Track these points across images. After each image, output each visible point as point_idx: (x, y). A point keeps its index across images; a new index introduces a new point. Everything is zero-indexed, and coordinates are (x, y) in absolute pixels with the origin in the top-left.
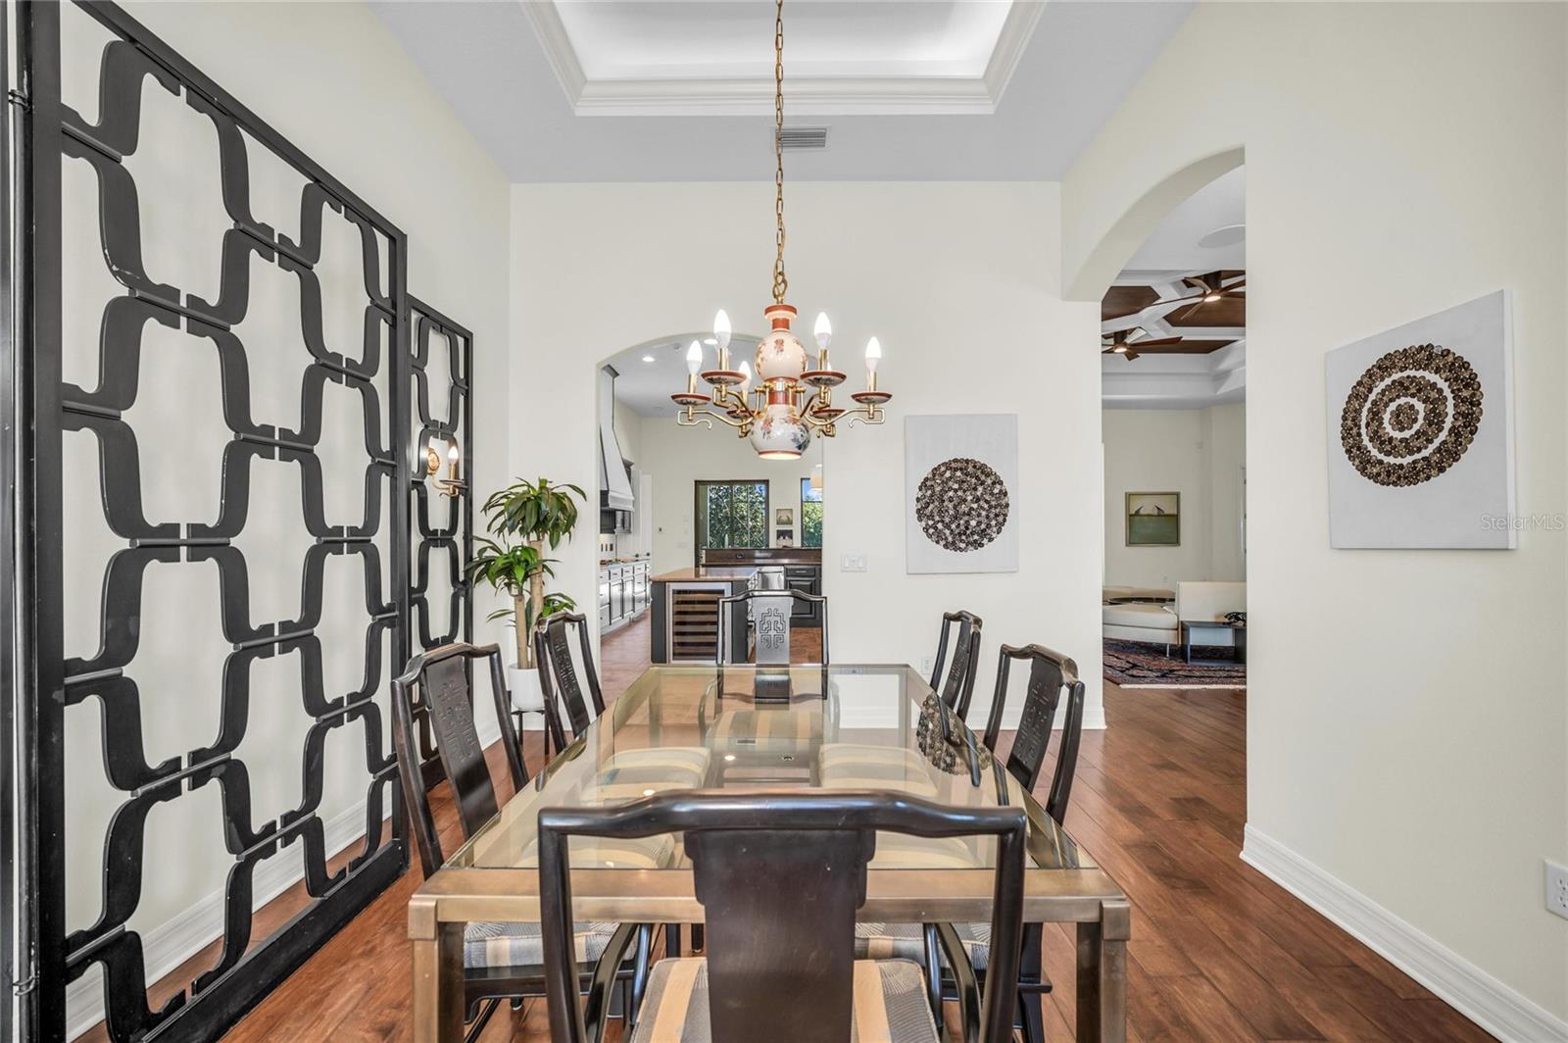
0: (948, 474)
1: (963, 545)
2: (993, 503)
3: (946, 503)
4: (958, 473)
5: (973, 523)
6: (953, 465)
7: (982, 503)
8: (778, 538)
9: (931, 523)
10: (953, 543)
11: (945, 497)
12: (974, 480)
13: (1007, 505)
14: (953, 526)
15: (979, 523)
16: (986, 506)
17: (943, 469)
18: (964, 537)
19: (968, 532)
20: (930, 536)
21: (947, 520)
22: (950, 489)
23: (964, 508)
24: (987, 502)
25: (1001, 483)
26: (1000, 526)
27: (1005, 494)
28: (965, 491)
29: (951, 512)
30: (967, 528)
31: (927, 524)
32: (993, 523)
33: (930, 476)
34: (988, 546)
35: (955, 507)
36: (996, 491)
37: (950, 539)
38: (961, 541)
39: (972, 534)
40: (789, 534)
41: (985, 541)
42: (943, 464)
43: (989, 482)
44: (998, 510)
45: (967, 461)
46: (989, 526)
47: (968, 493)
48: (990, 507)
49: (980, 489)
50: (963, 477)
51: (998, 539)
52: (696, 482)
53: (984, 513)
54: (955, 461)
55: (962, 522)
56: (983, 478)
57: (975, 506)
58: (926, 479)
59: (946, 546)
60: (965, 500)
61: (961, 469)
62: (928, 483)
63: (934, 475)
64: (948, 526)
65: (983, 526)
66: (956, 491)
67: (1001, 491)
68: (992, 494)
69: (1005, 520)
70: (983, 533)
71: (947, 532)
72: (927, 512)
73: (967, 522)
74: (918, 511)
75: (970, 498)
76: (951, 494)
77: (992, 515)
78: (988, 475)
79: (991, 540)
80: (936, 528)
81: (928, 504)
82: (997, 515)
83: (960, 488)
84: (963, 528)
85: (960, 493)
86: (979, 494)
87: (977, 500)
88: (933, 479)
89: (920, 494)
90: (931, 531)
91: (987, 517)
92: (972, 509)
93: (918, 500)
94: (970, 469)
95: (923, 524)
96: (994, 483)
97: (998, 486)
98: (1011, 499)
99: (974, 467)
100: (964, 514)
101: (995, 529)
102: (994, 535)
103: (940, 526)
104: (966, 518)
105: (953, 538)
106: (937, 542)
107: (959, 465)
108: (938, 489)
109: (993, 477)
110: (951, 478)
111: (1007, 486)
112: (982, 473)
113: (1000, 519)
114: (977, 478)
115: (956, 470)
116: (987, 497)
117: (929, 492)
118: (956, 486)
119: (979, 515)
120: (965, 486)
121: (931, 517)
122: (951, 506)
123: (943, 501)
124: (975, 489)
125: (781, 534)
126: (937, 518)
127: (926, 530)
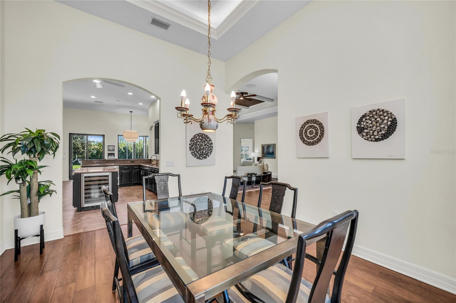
0: (198, 137)
1: (201, 158)
2: (209, 146)
3: (197, 146)
4: (201, 137)
5: (204, 152)
6: (199, 135)
7: (206, 146)
8: (109, 156)
9: (193, 151)
10: (199, 157)
11: (197, 144)
12: (204, 139)
13: (213, 147)
14: (199, 152)
15: (206, 152)
16: (207, 147)
17: (197, 136)
18: (202, 156)
19: (203, 154)
20: (193, 155)
21: (197, 150)
22: (198, 142)
23: (202, 147)
24: (208, 146)
25: (211, 141)
26: (211, 152)
27: (212, 144)
28: (202, 142)
29: (199, 148)
30: (203, 153)
31: (192, 152)
32: (209, 151)
33: (193, 138)
34: (208, 158)
35: (200, 147)
36: (210, 143)
37: (198, 156)
38: (201, 157)
39: (204, 154)
40: (113, 154)
41: (207, 157)
42: (196, 134)
43: (208, 140)
44: (210, 148)
45: (203, 134)
46: (208, 152)
47: (203, 143)
48: (209, 147)
49: (206, 142)
50: (202, 138)
51: (211, 156)
52: (70, 133)
53: (207, 149)
54: (200, 134)
55: (201, 151)
56: (207, 139)
57: (205, 147)
58: (192, 138)
59: (197, 158)
60: (202, 145)
61: (201, 136)
62: (193, 140)
63: (194, 137)
64: (198, 152)
65: (207, 152)
66: (200, 142)
67: (211, 143)
68: (209, 144)
69: (212, 151)
70: (207, 155)
71: (198, 154)
72: (192, 148)
73: (203, 151)
74: (190, 148)
75: (203, 144)
76: (199, 143)
77: (209, 149)
78: (208, 138)
79: (209, 156)
80: (194, 153)
81: (192, 146)
82: (210, 149)
83: (201, 142)
84: (202, 153)
85: (201, 143)
86: (206, 143)
87: (205, 145)
88: (194, 139)
89: (190, 143)
90: (193, 154)
91: (208, 150)
92: (204, 147)
93: (190, 144)
94: (204, 136)
95: (191, 151)
96: (209, 141)
97: (210, 141)
98: (213, 145)
99: (205, 136)
100: (202, 149)
101: (210, 153)
102: (209, 155)
103: (196, 152)
104: (203, 150)
105: (199, 156)
106: (195, 157)
107: (201, 135)
108: (195, 141)
109: (209, 139)
110: (199, 138)
111: (213, 142)
112: (207, 137)
113: (211, 150)
114: (205, 139)
115: (200, 136)
116: (208, 145)
117: (193, 142)
118: (200, 141)
119: (206, 149)
120: (202, 141)
121: (193, 150)
122: (199, 146)
123: (197, 145)
124: (205, 142)
125: (109, 154)
126: (195, 150)
127: (192, 153)
